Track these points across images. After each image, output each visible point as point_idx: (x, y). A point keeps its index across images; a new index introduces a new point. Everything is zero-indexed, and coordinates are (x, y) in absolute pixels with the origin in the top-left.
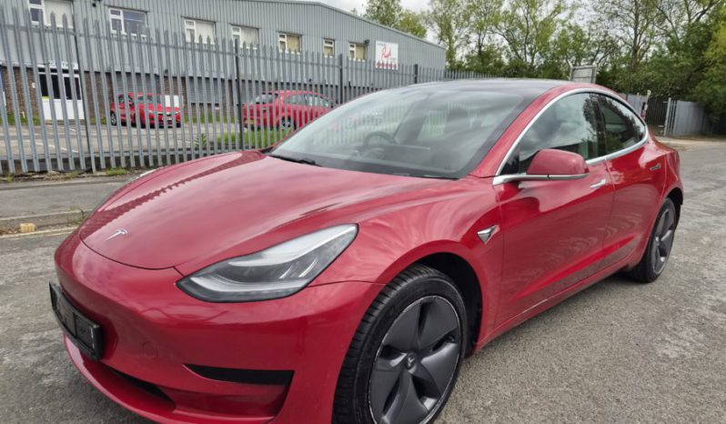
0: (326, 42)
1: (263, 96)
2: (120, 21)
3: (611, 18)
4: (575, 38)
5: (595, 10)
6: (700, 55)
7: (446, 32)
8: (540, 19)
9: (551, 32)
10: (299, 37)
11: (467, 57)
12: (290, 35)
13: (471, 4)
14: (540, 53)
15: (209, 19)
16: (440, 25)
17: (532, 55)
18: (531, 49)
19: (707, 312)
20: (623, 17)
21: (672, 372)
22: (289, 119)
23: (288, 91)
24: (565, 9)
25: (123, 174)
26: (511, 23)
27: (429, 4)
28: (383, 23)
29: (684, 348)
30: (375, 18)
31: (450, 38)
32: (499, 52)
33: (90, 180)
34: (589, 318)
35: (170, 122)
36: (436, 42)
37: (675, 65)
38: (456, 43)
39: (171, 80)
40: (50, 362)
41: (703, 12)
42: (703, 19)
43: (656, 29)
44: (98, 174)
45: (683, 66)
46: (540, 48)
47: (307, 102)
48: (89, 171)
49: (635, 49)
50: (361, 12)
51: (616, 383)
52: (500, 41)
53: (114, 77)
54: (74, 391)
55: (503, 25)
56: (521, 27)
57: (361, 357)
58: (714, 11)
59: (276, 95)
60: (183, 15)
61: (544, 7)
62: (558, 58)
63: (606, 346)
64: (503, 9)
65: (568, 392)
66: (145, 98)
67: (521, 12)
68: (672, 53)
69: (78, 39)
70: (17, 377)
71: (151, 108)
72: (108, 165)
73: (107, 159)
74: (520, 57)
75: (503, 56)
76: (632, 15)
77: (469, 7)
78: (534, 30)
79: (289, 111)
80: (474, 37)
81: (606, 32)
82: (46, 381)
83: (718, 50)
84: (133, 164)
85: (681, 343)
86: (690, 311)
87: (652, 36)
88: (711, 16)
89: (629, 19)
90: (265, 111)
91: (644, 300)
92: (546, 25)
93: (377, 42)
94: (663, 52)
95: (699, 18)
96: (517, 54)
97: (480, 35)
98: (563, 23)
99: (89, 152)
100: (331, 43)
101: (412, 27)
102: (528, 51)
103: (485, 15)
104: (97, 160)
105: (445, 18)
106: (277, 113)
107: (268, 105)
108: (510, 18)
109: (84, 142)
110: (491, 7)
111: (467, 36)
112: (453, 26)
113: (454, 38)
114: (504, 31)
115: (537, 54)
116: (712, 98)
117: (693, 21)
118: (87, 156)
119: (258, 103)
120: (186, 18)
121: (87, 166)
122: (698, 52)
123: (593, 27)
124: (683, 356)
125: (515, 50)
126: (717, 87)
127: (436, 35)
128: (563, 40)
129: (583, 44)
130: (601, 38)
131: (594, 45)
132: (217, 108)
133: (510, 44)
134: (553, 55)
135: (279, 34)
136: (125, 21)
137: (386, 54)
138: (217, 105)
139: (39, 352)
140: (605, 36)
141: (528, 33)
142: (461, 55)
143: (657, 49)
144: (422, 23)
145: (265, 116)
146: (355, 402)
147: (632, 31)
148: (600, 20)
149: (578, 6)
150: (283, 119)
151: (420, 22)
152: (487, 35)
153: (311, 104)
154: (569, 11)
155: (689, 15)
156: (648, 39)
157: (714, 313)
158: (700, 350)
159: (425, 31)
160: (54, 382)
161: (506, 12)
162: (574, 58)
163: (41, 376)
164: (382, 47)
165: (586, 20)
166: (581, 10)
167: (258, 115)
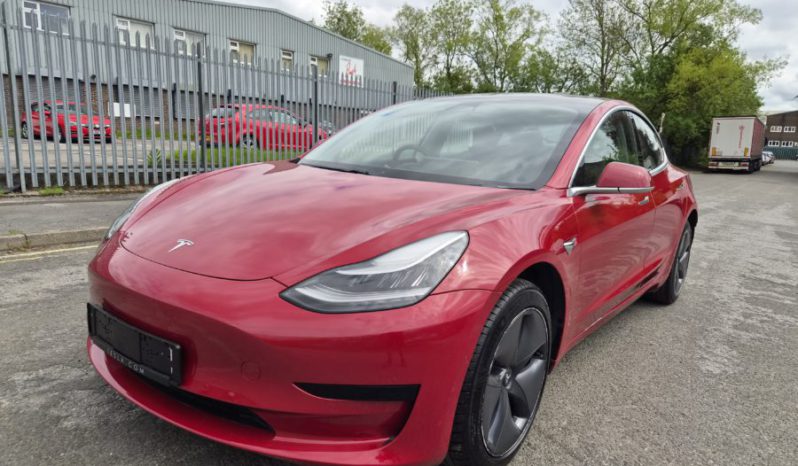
0: (284, 54)
1: (222, 110)
2: (35, 16)
3: (579, 46)
4: (544, 64)
5: (564, 36)
6: (664, 86)
7: (412, 50)
8: (509, 43)
9: (520, 57)
10: (252, 46)
11: (435, 78)
12: (243, 44)
13: (439, 22)
14: (510, 78)
15: (146, 19)
16: (406, 43)
17: (502, 80)
18: (501, 73)
19: (731, 331)
20: (590, 45)
21: (721, 386)
22: (251, 136)
23: (250, 105)
24: (534, 34)
25: (61, 194)
26: (480, 45)
27: (394, 20)
28: (345, 36)
29: (724, 364)
30: (336, 30)
31: (417, 57)
32: (468, 74)
33: (20, 200)
34: (628, 340)
35: (97, 136)
36: (403, 60)
37: (640, 96)
38: (424, 63)
39: (99, 89)
40: (62, 403)
41: (666, 45)
42: (666, 51)
43: (622, 59)
44: (30, 193)
45: (647, 98)
46: (509, 73)
47: (271, 118)
48: (18, 190)
49: (603, 78)
50: (320, 22)
51: (676, 399)
52: (469, 63)
53: (26, 80)
54: (108, 433)
55: (472, 46)
56: (491, 49)
57: (478, 370)
58: (675, 43)
59: (237, 108)
60: (115, 13)
61: (513, 30)
62: (527, 84)
63: (653, 364)
64: (471, 30)
65: (634, 409)
66: (66, 106)
67: (490, 34)
68: (637, 83)
69: (8, 32)
70: (27, 421)
71: (74, 119)
72: (42, 183)
73: (41, 176)
74: (489, 81)
75: (473, 80)
76: (599, 44)
77: (437, 25)
78: (504, 53)
79: (251, 127)
80: (442, 57)
81: (574, 59)
82: (67, 424)
83: (680, 83)
84: (72, 182)
85: (719, 359)
86: (715, 330)
87: (618, 65)
88: (673, 49)
89: (596, 47)
90: (223, 126)
91: (671, 321)
92: (516, 48)
93: (341, 57)
94: (629, 83)
95: (661, 51)
96: (486, 77)
97: (448, 55)
98: (532, 48)
99: (18, 167)
100: (290, 55)
101: (376, 43)
102: (498, 75)
103: (454, 35)
104: (28, 177)
105: (412, 36)
106: (238, 129)
107: (227, 120)
108: (480, 40)
109: (13, 157)
110: (460, 27)
111: (435, 56)
112: (420, 44)
113: (421, 58)
114: (473, 53)
115: (507, 78)
116: (675, 129)
117: (657, 52)
118: (15, 171)
119: (215, 117)
120: (118, 16)
121: (15, 183)
122: (661, 84)
123: (562, 54)
124: (726, 372)
125: (485, 74)
126: (680, 119)
127: (402, 53)
128: (533, 64)
129: (552, 70)
130: (569, 66)
131: (563, 72)
132: (157, 123)
133: (479, 66)
134: (524, 80)
135: (229, 41)
136: (42, 17)
137: (351, 70)
138: (157, 119)
139: (43, 392)
140: (574, 62)
141: (497, 56)
142: (428, 75)
143: (623, 79)
144: (387, 39)
145: (223, 132)
146: (471, 418)
147: (599, 60)
148: (569, 46)
149: (547, 32)
150: (245, 136)
151: (385, 38)
152: (456, 56)
153: (276, 121)
154: (537, 36)
155: (653, 47)
156: (614, 69)
157: (738, 332)
158: (738, 365)
159: (390, 49)
160: (78, 425)
161: (475, 33)
162: (544, 84)
163: (58, 419)
164: (346, 63)
165: (555, 46)
166: (549, 36)
167: (216, 131)
